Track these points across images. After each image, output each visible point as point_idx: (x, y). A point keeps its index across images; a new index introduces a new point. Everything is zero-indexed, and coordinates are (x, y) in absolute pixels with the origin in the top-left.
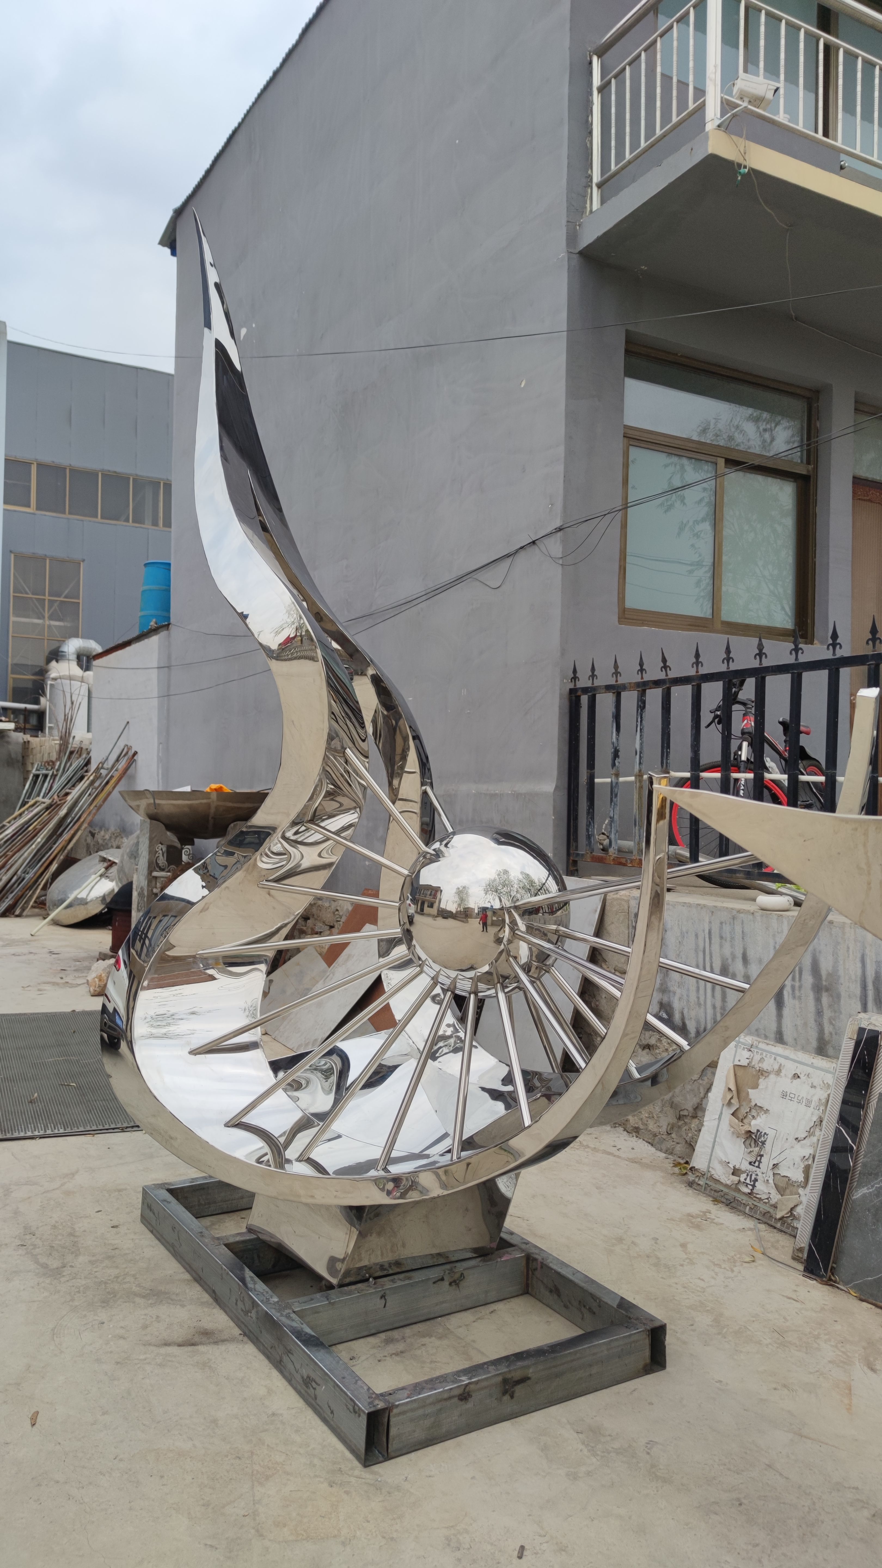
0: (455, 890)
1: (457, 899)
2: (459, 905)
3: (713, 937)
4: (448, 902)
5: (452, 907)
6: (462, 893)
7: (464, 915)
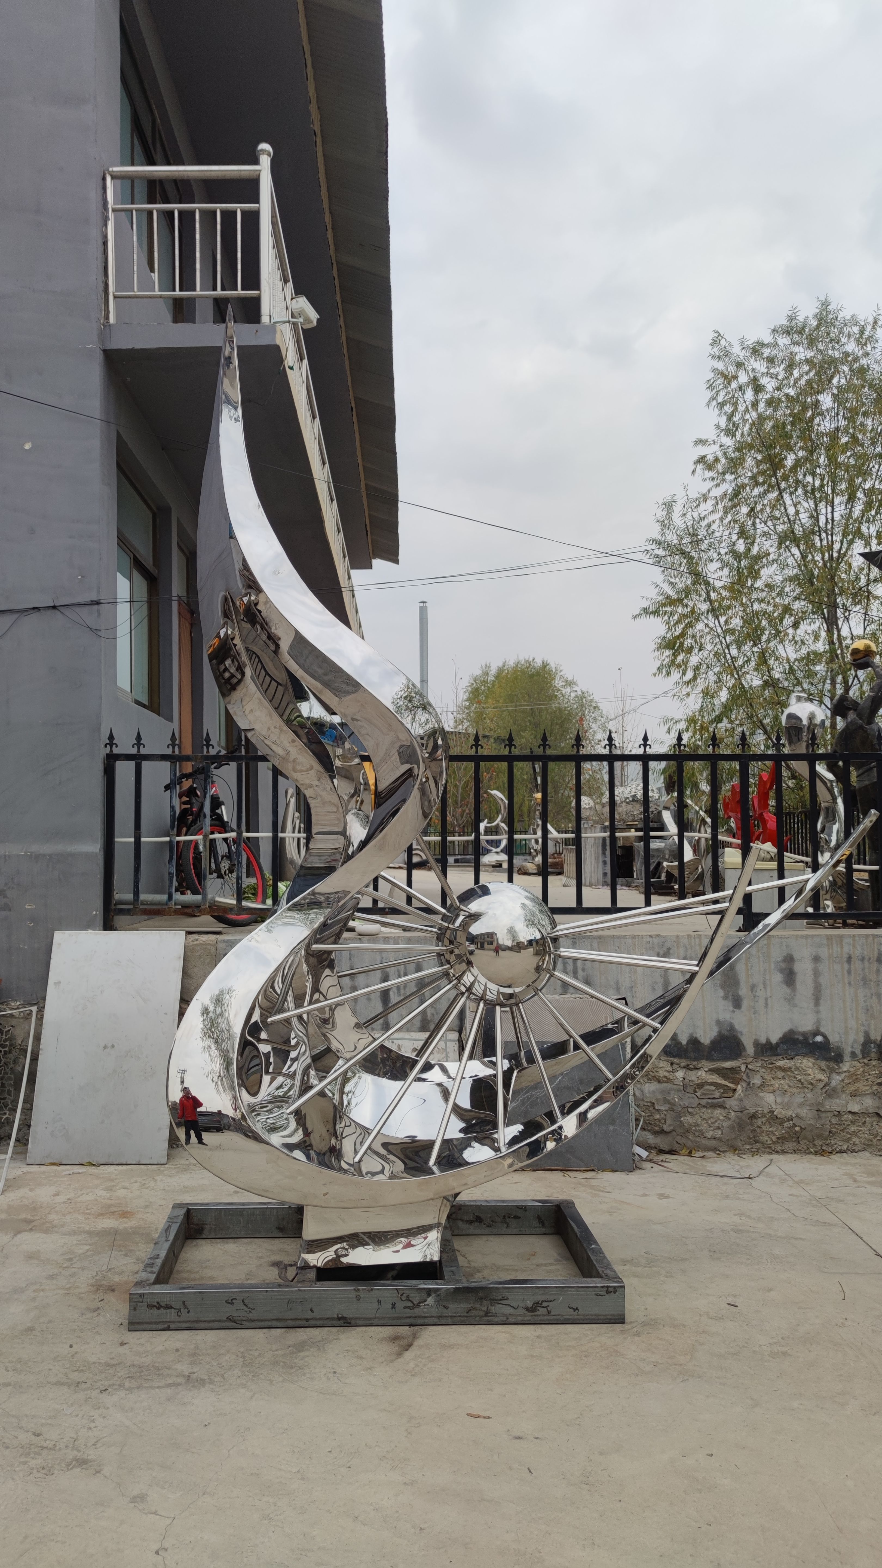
0: (506, 931)
1: (510, 937)
2: (513, 941)
4: (504, 939)
5: (509, 943)
6: (511, 931)
7: (518, 947)
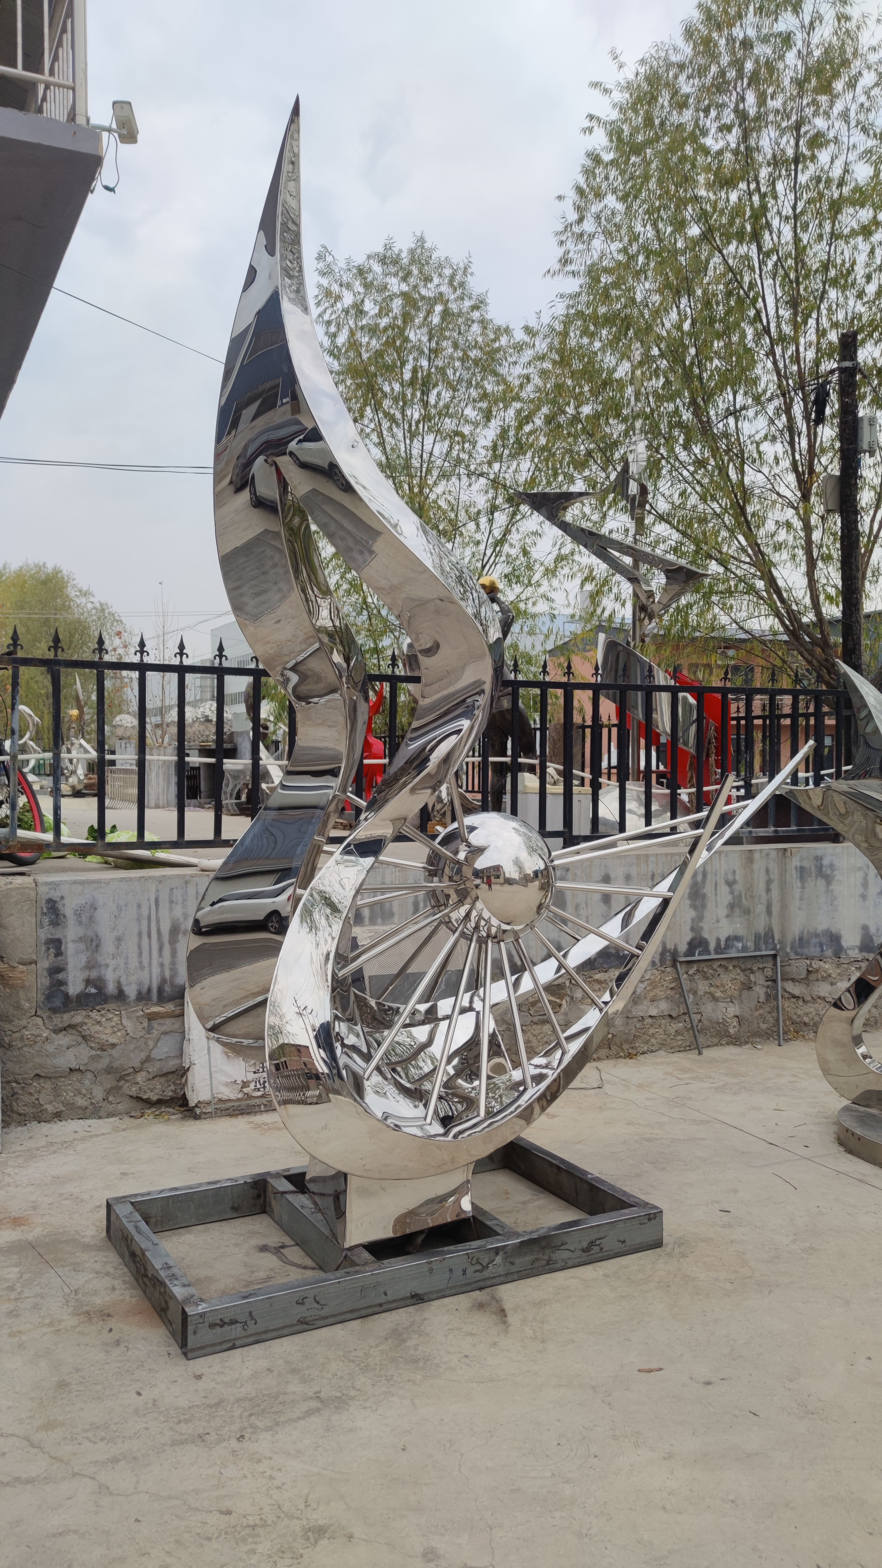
3: (161, 903)
